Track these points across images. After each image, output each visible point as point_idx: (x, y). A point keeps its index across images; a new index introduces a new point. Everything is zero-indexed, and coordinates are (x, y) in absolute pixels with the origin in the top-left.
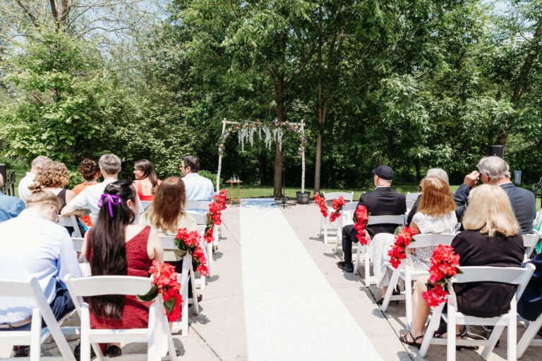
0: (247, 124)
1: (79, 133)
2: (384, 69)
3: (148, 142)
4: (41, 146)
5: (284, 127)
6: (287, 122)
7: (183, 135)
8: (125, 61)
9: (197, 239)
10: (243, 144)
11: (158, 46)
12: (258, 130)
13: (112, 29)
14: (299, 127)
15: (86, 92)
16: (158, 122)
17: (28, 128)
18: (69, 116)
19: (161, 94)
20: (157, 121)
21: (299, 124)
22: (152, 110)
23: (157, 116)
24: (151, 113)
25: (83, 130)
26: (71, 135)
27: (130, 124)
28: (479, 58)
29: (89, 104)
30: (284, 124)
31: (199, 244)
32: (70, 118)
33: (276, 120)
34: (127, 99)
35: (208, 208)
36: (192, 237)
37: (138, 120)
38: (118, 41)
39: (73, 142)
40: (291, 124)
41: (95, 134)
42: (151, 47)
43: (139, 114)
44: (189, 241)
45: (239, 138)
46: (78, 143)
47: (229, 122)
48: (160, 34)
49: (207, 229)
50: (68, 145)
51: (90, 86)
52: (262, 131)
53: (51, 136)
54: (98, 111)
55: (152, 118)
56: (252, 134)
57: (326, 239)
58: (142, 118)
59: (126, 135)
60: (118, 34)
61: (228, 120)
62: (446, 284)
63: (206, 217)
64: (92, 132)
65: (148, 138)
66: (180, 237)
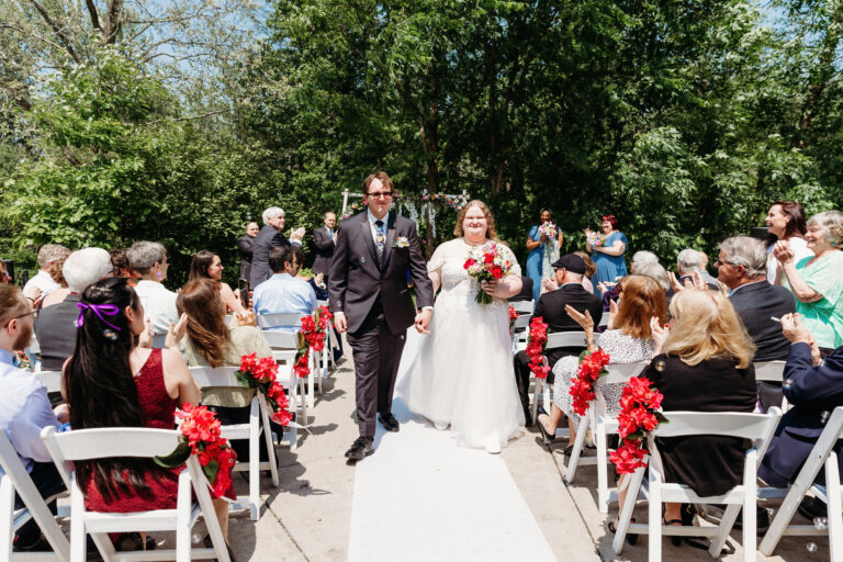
1: (128, 212)
3: (232, 226)
4: (68, 232)
5: (438, 202)
6: (441, 194)
8: (206, 105)
9: (272, 371)
11: (252, 81)
12: (397, 206)
13: (183, 56)
14: (461, 201)
15: (142, 153)
16: (247, 195)
17: (51, 204)
18: (116, 187)
19: (253, 153)
21: (460, 196)
22: (239, 177)
23: (245, 186)
24: (237, 181)
25: (134, 208)
26: (117, 215)
27: (204, 199)
29: (146, 170)
30: (437, 196)
31: (275, 377)
32: (119, 190)
33: (425, 191)
34: (201, 161)
35: (300, 323)
36: (264, 367)
37: (216, 192)
38: (193, 74)
39: (117, 224)
40: (448, 196)
41: (152, 214)
42: (243, 83)
43: (218, 183)
44: (260, 374)
46: (124, 226)
47: (354, 195)
48: (256, 61)
49: (298, 356)
50: (111, 229)
52: (404, 208)
53: (86, 217)
55: (238, 190)
58: (222, 189)
59: (198, 214)
60: (193, 64)
61: (351, 191)
62: (645, 439)
63: (297, 337)
64: (147, 211)
65: (232, 218)
66: (246, 368)
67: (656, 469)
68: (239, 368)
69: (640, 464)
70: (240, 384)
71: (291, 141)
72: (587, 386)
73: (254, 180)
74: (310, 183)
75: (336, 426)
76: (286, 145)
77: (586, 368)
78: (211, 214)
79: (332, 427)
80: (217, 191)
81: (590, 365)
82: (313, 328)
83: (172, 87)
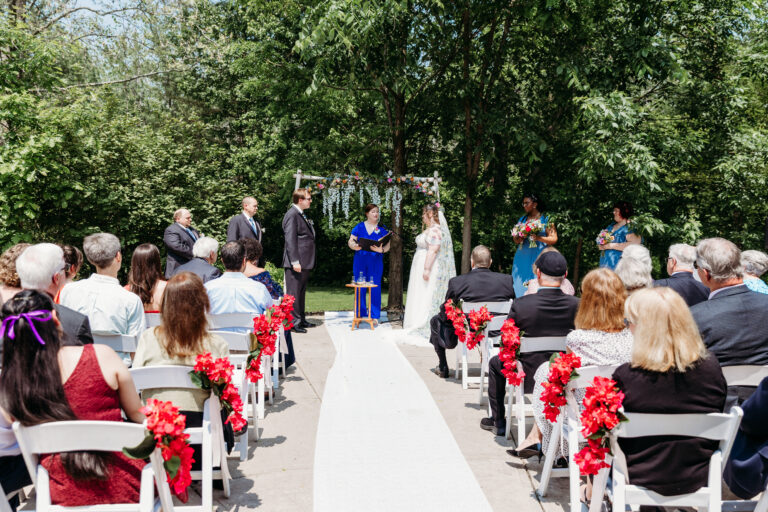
0: (339, 180)
1: (47, 197)
2: (578, 84)
3: (166, 213)
5: (404, 186)
6: (409, 176)
7: (227, 199)
8: (130, 65)
9: (228, 372)
10: (331, 215)
11: (188, 39)
12: (358, 190)
13: (106, 10)
14: (432, 184)
15: (60, 127)
16: (182, 177)
18: (31, 169)
19: (188, 126)
20: (181, 175)
21: (431, 179)
22: (174, 155)
23: (182, 165)
24: (173, 160)
25: (54, 191)
26: (33, 201)
27: (135, 181)
28: (748, 63)
29: (65, 146)
30: (404, 179)
31: (230, 379)
32: (34, 172)
33: (390, 173)
34: (131, 137)
35: (251, 324)
36: (219, 367)
37: (147, 174)
38: (118, 32)
39: (35, 212)
40: (417, 179)
41: (75, 198)
42: (175, 40)
43: (150, 163)
44: (216, 374)
45: (325, 204)
46: (44, 214)
47: (307, 177)
48: (192, 17)
49: (250, 359)
50: (27, 218)
51: (68, 115)
52: (365, 193)
54: (81, 158)
55: (173, 170)
56: (347, 197)
57: (466, 379)
58: (155, 170)
59: (127, 199)
60: (117, 19)
61: (303, 173)
62: (608, 439)
63: (249, 339)
64: (69, 196)
65: (165, 204)
66: (201, 369)
67: (620, 470)
68: (192, 369)
69: (604, 465)
70: (194, 386)
71: (229, 108)
72: (557, 390)
73: (192, 159)
74: (251, 161)
75: (285, 438)
76: (224, 114)
77: (555, 371)
78: (142, 198)
79: (280, 440)
80: (149, 172)
81: (560, 368)
82: (265, 329)
83: (93, 47)
